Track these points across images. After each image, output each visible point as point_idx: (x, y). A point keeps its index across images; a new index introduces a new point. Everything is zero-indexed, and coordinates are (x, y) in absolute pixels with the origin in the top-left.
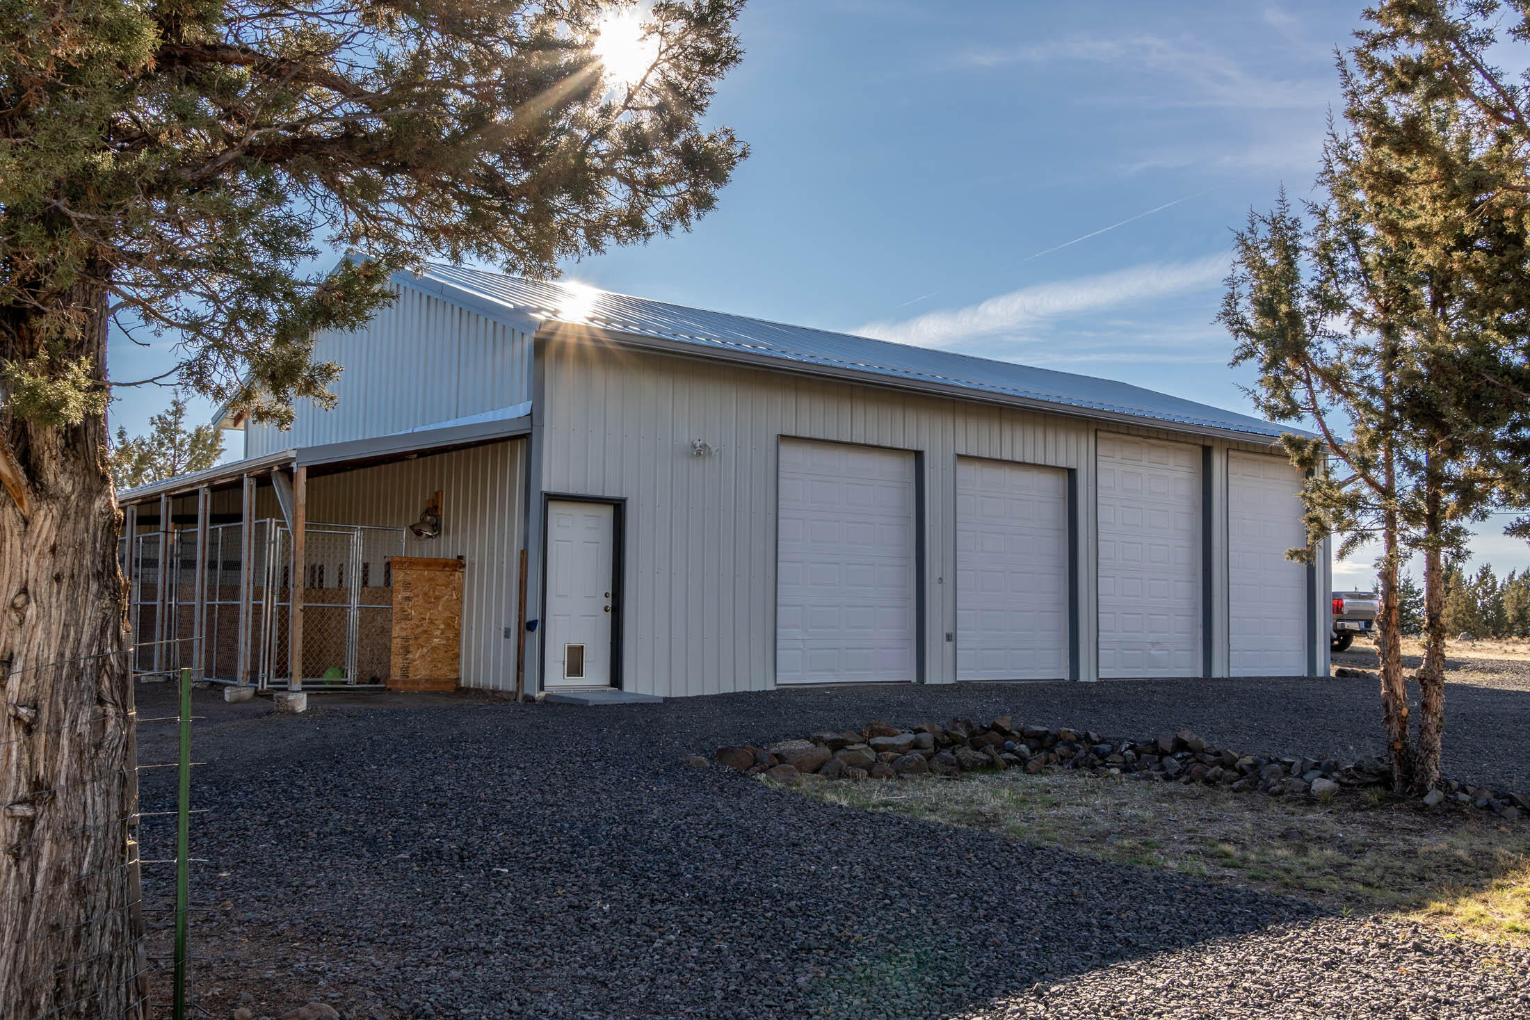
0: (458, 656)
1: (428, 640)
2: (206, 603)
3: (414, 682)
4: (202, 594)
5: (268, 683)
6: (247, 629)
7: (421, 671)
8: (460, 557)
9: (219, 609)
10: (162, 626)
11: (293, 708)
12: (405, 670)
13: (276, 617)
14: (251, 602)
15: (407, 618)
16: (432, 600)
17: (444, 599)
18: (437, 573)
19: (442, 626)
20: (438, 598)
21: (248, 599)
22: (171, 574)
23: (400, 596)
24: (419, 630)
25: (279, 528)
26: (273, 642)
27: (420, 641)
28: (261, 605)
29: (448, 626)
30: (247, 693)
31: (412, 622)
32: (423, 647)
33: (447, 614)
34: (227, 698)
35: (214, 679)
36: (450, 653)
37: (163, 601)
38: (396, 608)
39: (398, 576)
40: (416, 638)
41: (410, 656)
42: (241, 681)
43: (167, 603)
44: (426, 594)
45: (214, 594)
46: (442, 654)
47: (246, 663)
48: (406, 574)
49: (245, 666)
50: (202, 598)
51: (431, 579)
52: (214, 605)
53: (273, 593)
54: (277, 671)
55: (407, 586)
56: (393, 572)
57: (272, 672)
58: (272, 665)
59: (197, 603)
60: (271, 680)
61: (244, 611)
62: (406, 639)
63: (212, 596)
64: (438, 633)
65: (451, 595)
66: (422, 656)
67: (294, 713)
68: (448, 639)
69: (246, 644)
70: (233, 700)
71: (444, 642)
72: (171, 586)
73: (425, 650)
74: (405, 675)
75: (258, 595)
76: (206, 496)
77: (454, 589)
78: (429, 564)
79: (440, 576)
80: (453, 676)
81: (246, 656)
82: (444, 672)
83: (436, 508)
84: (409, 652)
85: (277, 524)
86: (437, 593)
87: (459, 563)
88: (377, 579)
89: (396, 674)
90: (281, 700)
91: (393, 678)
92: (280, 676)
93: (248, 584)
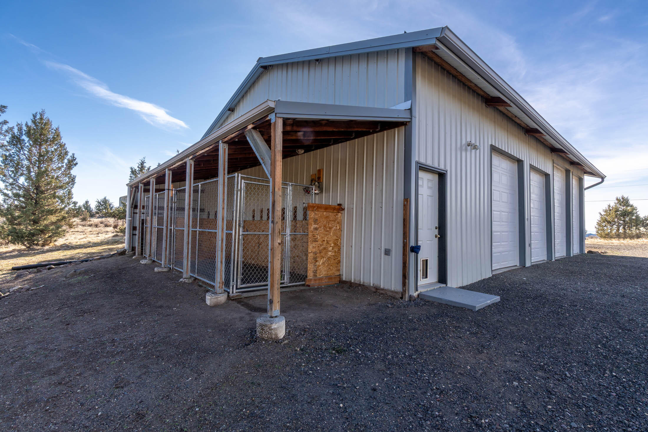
0: (339, 262)
1: (326, 253)
2: (191, 229)
3: (320, 279)
4: (189, 224)
5: (237, 289)
6: (222, 251)
7: (323, 272)
8: (340, 205)
9: (199, 234)
10: (166, 240)
11: (276, 335)
12: (315, 272)
13: (241, 242)
14: (225, 231)
15: (316, 241)
16: (327, 229)
17: (333, 229)
18: (330, 214)
19: (332, 245)
20: (330, 228)
21: (223, 230)
22: (171, 213)
23: (312, 227)
24: (322, 248)
25: (243, 181)
26: (240, 260)
27: (322, 254)
28: (232, 234)
29: (335, 244)
30: (222, 298)
31: (319, 243)
32: (323, 257)
33: (335, 238)
34: (208, 302)
35: (196, 276)
36: (336, 261)
37: (167, 227)
38: (310, 234)
39: (311, 215)
40: (320, 253)
41: (317, 263)
42: (218, 289)
43: (169, 228)
44: (325, 226)
45: (196, 225)
46: (332, 261)
47: (221, 276)
48: (315, 214)
49: (221, 278)
50: (189, 227)
51: (327, 217)
52: (196, 231)
53: (239, 226)
54: (242, 280)
55: (316, 221)
56: (308, 212)
57: (239, 281)
58: (239, 276)
59: (186, 229)
60: (238, 287)
61: (220, 239)
62: (315, 253)
63: (194, 226)
64: (331, 249)
65: (337, 227)
66: (323, 263)
67: (277, 341)
68: (335, 251)
69: (221, 262)
70: (212, 304)
71: (333, 254)
72: (171, 218)
73: (325, 259)
74: (315, 276)
75: (229, 226)
76: (191, 165)
77: (338, 223)
78: (327, 208)
79: (331, 215)
80: (337, 274)
81: (221, 271)
82: (333, 272)
83: (319, 178)
84: (317, 261)
85: (242, 178)
86: (330, 225)
87: (340, 208)
88: (300, 217)
89: (310, 275)
90: (266, 328)
91: (309, 278)
92: (244, 283)
93: (223, 219)
